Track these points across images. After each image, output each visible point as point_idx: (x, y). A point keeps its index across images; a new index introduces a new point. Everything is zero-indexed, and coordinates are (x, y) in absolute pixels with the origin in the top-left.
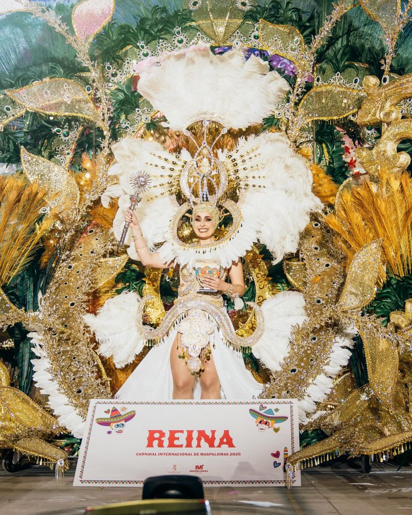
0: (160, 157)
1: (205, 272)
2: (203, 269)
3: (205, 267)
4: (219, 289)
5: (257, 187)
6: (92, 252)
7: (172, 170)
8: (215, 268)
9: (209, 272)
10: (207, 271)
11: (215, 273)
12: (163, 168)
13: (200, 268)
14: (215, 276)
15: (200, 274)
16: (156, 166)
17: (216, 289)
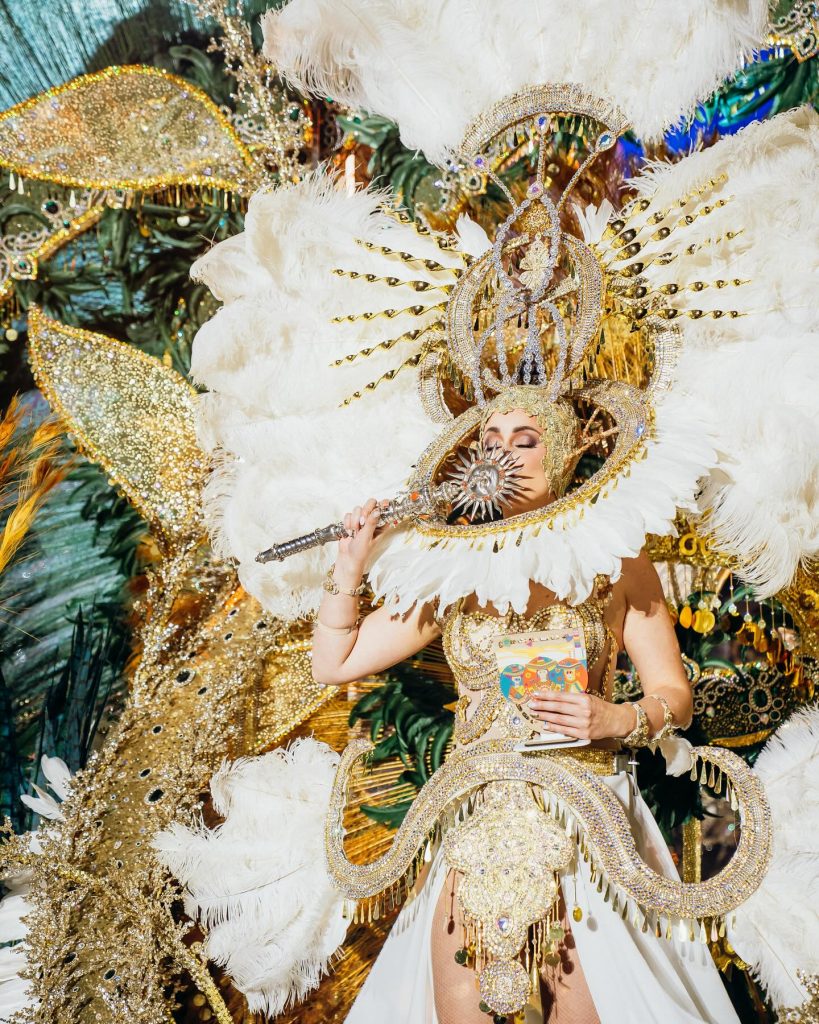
0: (386, 251)
1: (536, 679)
2: (525, 670)
3: (535, 661)
4: (598, 734)
5: (709, 318)
6: (262, 626)
7: (421, 287)
8: (569, 662)
9: (552, 676)
10: (543, 676)
11: (570, 677)
12: (393, 282)
13: (514, 668)
14: (573, 689)
15: (520, 689)
16: (371, 278)
17: (586, 733)
